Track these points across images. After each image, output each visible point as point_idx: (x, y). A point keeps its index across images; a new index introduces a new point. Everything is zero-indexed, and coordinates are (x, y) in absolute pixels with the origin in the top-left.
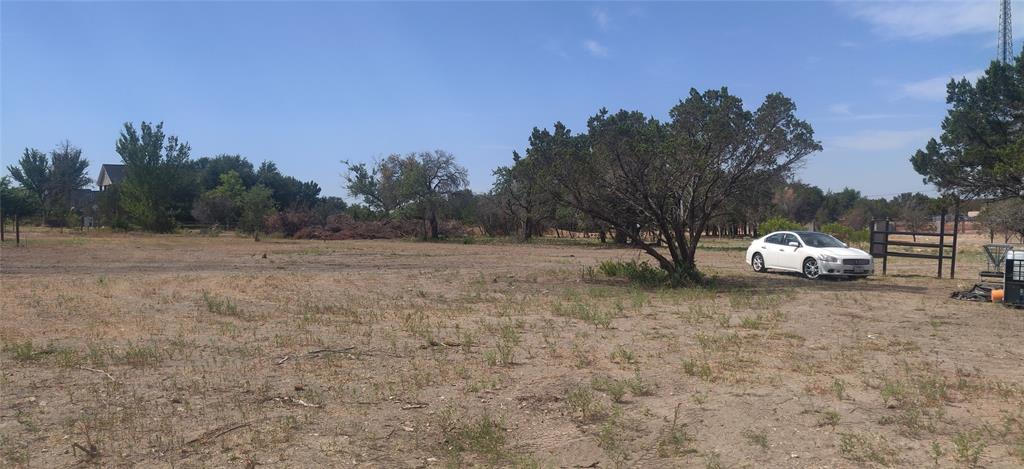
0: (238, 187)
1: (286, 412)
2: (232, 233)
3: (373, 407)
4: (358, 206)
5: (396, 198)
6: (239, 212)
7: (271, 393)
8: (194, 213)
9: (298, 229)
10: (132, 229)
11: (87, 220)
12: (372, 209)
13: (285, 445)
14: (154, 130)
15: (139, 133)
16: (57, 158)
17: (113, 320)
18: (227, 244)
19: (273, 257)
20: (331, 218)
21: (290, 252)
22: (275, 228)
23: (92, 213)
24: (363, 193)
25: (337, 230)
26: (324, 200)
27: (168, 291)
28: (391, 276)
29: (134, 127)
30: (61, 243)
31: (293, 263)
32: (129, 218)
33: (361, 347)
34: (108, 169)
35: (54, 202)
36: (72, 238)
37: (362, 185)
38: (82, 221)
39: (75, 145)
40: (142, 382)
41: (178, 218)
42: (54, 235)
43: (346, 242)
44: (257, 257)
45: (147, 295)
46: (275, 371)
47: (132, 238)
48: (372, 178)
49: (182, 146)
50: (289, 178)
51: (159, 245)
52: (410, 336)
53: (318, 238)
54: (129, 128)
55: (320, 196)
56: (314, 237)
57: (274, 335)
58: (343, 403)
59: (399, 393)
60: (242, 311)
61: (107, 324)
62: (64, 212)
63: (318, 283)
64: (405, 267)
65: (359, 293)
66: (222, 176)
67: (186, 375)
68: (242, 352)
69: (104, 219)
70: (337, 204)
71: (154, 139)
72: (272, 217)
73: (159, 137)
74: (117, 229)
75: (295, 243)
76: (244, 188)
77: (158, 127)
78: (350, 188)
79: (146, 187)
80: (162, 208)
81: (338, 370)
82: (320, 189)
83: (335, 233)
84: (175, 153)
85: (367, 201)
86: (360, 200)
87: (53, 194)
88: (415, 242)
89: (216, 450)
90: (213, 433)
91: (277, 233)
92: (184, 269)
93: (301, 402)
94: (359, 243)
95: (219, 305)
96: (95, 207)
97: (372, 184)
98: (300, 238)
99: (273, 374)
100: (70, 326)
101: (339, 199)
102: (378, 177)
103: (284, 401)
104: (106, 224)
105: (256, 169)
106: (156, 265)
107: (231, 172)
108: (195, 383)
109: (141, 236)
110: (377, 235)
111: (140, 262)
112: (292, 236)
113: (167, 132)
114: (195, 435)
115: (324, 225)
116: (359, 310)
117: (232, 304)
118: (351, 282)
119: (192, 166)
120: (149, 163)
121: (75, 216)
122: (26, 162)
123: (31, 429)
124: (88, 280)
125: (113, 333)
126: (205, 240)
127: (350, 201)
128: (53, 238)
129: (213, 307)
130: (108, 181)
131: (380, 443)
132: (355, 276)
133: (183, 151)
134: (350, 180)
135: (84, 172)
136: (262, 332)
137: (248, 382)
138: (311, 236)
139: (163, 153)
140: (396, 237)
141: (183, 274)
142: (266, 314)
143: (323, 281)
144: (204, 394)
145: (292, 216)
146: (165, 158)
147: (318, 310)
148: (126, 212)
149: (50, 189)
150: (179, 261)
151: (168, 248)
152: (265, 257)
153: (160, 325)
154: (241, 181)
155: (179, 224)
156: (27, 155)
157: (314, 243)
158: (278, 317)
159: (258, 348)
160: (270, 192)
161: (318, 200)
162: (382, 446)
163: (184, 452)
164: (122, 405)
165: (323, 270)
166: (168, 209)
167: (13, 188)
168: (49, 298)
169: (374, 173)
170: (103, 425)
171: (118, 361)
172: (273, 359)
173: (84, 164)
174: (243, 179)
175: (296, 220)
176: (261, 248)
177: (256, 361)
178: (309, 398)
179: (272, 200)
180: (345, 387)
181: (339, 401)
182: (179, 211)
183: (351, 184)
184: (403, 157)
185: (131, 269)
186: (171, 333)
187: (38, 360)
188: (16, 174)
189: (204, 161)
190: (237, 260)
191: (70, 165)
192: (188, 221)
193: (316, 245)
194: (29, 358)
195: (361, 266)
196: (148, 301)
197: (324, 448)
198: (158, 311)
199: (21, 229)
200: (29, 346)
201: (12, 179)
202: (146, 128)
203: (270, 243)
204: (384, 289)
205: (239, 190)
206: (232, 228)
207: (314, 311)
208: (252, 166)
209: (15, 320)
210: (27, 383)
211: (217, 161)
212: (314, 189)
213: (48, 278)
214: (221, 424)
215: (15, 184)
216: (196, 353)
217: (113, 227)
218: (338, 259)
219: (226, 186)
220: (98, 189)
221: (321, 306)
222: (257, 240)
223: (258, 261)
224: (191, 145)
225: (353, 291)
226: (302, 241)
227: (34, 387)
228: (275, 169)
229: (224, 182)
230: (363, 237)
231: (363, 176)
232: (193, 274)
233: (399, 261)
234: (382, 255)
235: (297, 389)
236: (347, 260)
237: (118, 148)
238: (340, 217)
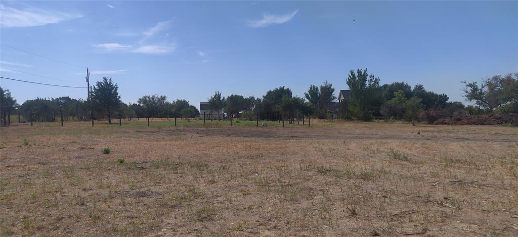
0: (403, 98)
1: (440, 209)
2: (400, 122)
3: (492, 213)
4: (472, 107)
5: (497, 101)
6: (403, 111)
7: (431, 199)
8: (381, 112)
9: (436, 119)
10: (353, 120)
11: (335, 116)
12: (481, 108)
13: (441, 224)
14: (363, 72)
15: (356, 75)
16: (322, 88)
17: (352, 159)
18: (398, 127)
19: (424, 134)
20: (455, 113)
21: (433, 131)
22: (423, 119)
23: (336, 112)
24: (476, 99)
25: (459, 120)
26: (451, 103)
27: (374, 148)
28: (496, 146)
29: (354, 71)
30: (325, 126)
31: (435, 137)
32: (352, 114)
33: (480, 182)
34: (343, 92)
35: (321, 108)
36: (329, 123)
37: (474, 93)
38: (333, 116)
39: (329, 82)
40: (369, 186)
41: (374, 114)
42: (322, 123)
43: (465, 126)
44: (414, 134)
45: (365, 149)
46: (432, 188)
47: (354, 124)
48: (481, 90)
49: (376, 79)
50: (431, 92)
51: (367, 127)
52: (513, 179)
53: (448, 124)
54: (352, 72)
55: (448, 101)
56: (445, 124)
57: (429, 171)
58: (472, 209)
59: (508, 208)
60: (411, 159)
61: (350, 161)
62: (325, 112)
63: (451, 147)
64: (506, 141)
65: (476, 154)
66: (395, 93)
67: (387, 186)
68: (413, 178)
69: (341, 115)
70: (459, 106)
71: (363, 76)
72: (422, 113)
73: (365, 76)
74: (347, 120)
75: (434, 127)
76: (406, 99)
77: (365, 71)
78: (467, 96)
79: (359, 100)
80: (366, 110)
81: (468, 192)
82: (448, 98)
83: (458, 121)
84: (373, 83)
85: (478, 103)
86: (474, 103)
87: (321, 104)
88: (510, 126)
89: (407, 220)
90: (404, 213)
91: (424, 122)
92: (379, 138)
93: (448, 205)
94: (473, 127)
95: (400, 155)
96: (337, 110)
97: (481, 93)
98: (437, 124)
99: (431, 190)
100: (335, 161)
101: (459, 103)
102: (486, 89)
103: (438, 204)
104: (342, 117)
105: (412, 89)
106: (366, 136)
107: (400, 91)
108: (393, 189)
109: (357, 123)
110: (485, 123)
111: (359, 135)
112: (433, 123)
113: (369, 73)
114: (396, 212)
115: (451, 117)
116: (478, 163)
117: (406, 155)
118: (471, 148)
119: (381, 88)
120: (361, 88)
121: (330, 114)
122: (310, 91)
123: (329, 200)
124: (339, 142)
125: (353, 165)
126: (387, 125)
127: (467, 104)
128: (321, 124)
129: (396, 156)
130: (342, 98)
131: (498, 232)
132: (472, 144)
133: (377, 81)
134: (467, 92)
135: (333, 94)
136: (423, 169)
137: (419, 192)
138: (443, 123)
139: (367, 83)
140: (498, 124)
141: (379, 141)
142: (423, 161)
143: (453, 147)
144: (397, 195)
145: (432, 112)
146: (368, 86)
147: (452, 160)
148: (350, 112)
149: (320, 103)
150: (376, 135)
151: (370, 128)
152: (419, 133)
153: (372, 163)
154: (404, 95)
155: (374, 117)
156: (311, 88)
157: (445, 127)
158: (430, 163)
159: (422, 177)
160: (420, 100)
161: (447, 103)
162: (499, 234)
163: (392, 219)
164: (362, 196)
165: (453, 141)
166: (369, 110)
167: (306, 103)
168: (325, 148)
169: (483, 87)
170: (356, 203)
171: (358, 177)
172: (430, 182)
173: (333, 90)
174: (406, 94)
175: (435, 115)
176: (416, 129)
177: (422, 183)
178: (452, 204)
179: (421, 104)
180: (473, 201)
181: (470, 207)
182: (374, 111)
183: (467, 94)
184: (503, 76)
185: (356, 137)
186: (378, 166)
187: (326, 173)
188: (307, 96)
189: (386, 86)
190: (404, 135)
191: (328, 91)
192: (378, 116)
193: (447, 128)
194: (323, 172)
195: (475, 140)
196: (366, 152)
197: (464, 229)
198: (371, 156)
199: (310, 120)
200: (322, 167)
201: (306, 99)
202: (359, 72)
203: (421, 127)
204: (493, 152)
205: (404, 100)
206: (400, 119)
207: (450, 162)
208: (410, 87)
209: (315, 157)
210: (324, 182)
211: (392, 85)
212: (445, 98)
213: (323, 141)
214: (407, 209)
215: (307, 101)
216: (391, 177)
217: (345, 119)
218: (461, 136)
219: (397, 98)
220: (338, 101)
221: (454, 159)
222: (414, 125)
223: (415, 136)
224: (380, 78)
225: (472, 152)
226: (438, 125)
227: (327, 184)
228: (423, 88)
229: (396, 96)
230: (475, 123)
231: (475, 89)
232: (384, 141)
233: (501, 137)
234: (489, 134)
235: (445, 198)
236: (466, 136)
237: (347, 82)
238: (461, 113)
